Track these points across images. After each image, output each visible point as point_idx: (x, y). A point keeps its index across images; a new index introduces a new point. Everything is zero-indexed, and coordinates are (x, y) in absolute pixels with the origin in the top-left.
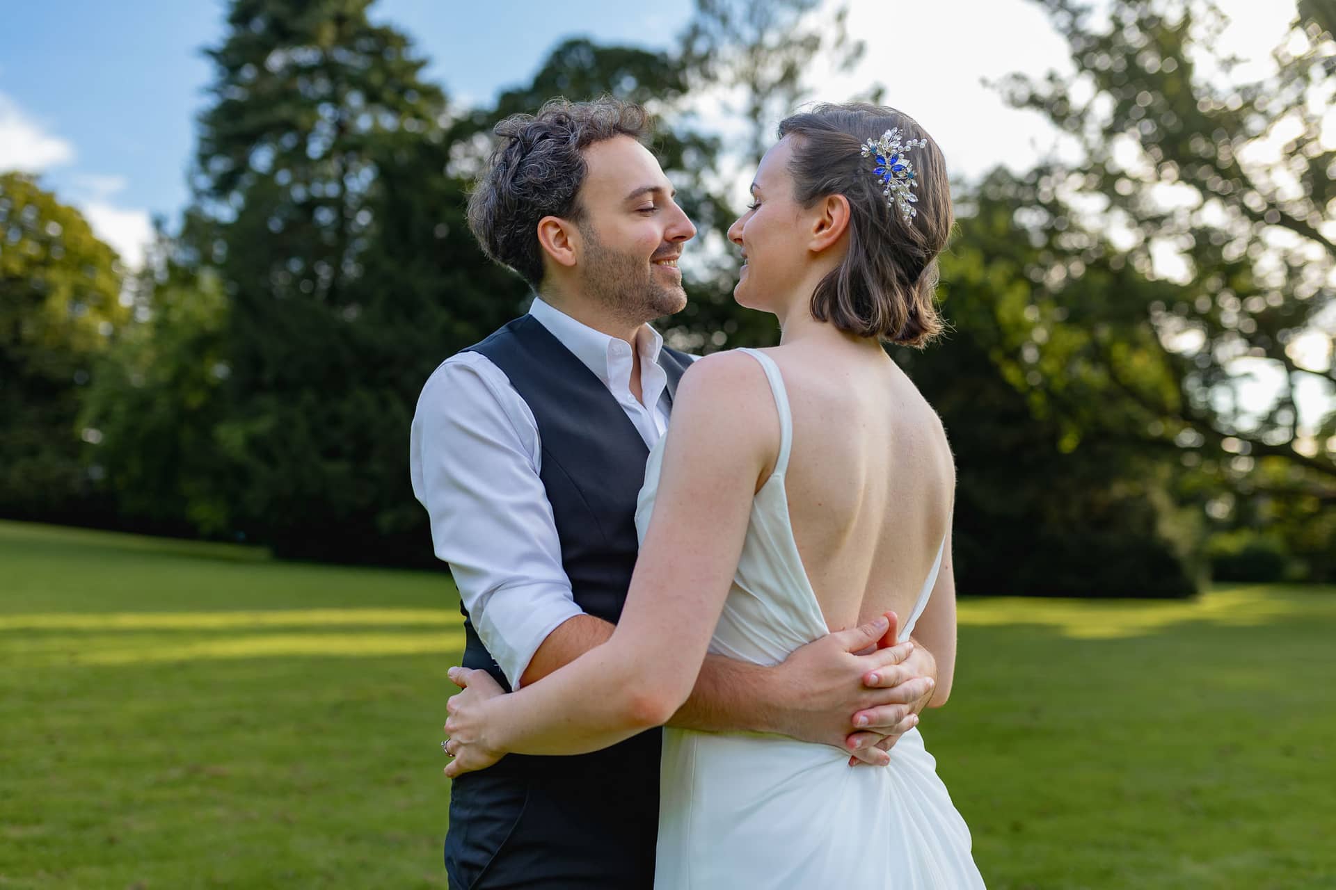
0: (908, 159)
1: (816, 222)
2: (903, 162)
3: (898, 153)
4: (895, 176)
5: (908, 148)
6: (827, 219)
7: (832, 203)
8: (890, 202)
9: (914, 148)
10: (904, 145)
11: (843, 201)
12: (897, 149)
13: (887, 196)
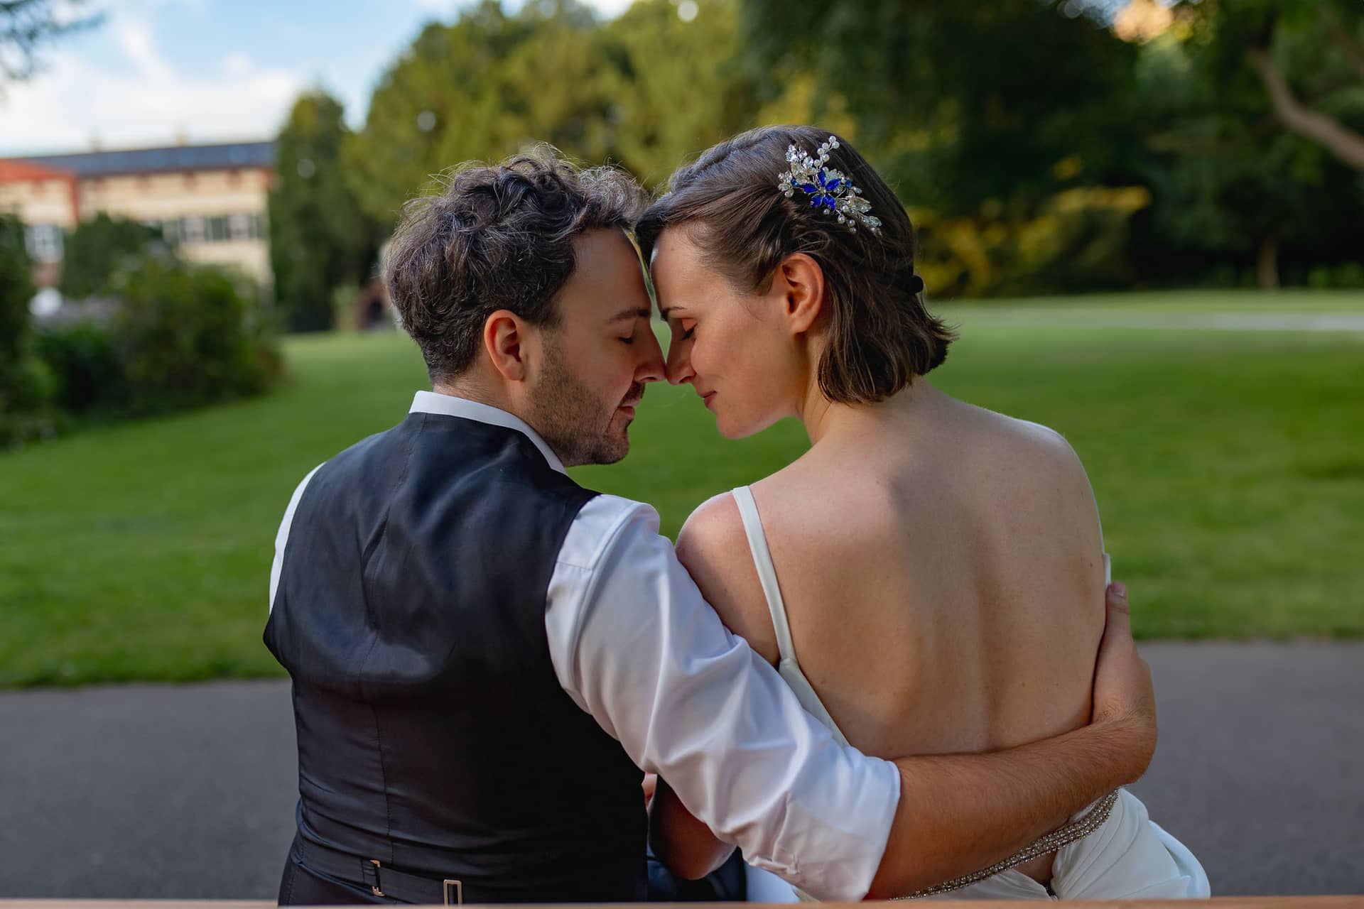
0: (833, 169)
1: (783, 302)
2: (831, 175)
3: (821, 169)
4: (835, 195)
5: (825, 157)
6: (792, 289)
7: (788, 271)
8: (851, 227)
9: (832, 152)
10: (816, 157)
11: (804, 259)
12: (813, 166)
13: (845, 223)
